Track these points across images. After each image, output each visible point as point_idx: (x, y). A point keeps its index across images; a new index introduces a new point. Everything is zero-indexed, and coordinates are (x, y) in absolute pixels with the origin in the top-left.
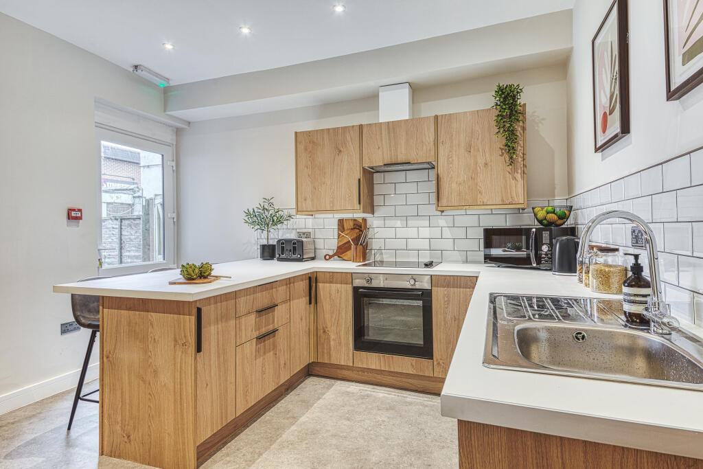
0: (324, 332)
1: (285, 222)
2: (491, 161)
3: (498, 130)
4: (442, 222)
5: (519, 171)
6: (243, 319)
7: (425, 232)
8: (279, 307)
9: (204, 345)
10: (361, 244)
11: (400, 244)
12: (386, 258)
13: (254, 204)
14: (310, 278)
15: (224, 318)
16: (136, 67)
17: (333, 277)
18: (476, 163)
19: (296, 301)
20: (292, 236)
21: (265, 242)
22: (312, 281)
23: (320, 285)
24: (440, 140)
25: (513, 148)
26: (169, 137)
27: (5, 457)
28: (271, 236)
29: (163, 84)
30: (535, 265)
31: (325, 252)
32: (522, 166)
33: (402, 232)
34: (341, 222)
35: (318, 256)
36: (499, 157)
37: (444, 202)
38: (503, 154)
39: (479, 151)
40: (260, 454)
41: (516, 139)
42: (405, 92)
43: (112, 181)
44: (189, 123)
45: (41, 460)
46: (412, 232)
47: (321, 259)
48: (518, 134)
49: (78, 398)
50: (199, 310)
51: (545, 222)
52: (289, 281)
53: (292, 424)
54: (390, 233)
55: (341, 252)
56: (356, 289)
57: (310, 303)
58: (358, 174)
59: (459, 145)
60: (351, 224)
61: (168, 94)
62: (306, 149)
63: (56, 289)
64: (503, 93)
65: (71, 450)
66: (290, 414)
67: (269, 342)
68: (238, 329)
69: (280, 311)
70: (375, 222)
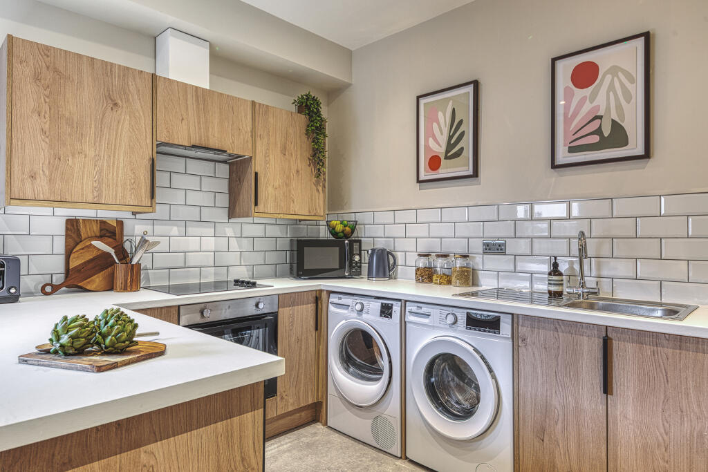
2: (302, 170)
3: (307, 139)
4: (229, 231)
5: (321, 184)
7: (210, 243)
11: (176, 260)
18: (290, 169)
30: (347, 274)
32: (323, 179)
33: (178, 244)
34: (72, 225)
36: (307, 167)
37: (260, 207)
38: (310, 164)
39: (292, 155)
46: (192, 243)
55: (81, 277)
59: (275, 144)
60: (96, 229)
70: (137, 227)
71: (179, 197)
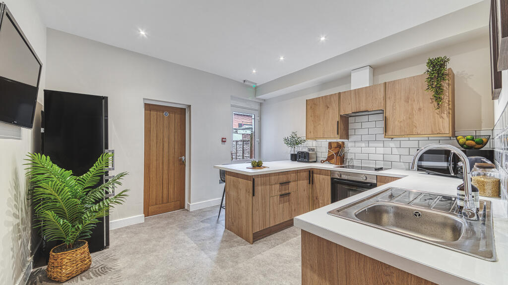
0: (316, 198)
1: (303, 143)
2: (424, 107)
3: (427, 88)
4: (392, 144)
5: (446, 112)
6: (273, 186)
7: (381, 150)
8: (292, 183)
9: (256, 194)
10: (339, 156)
11: (364, 156)
12: (356, 163)
13: (288, 135)
14: (309, 171)
15: (264, 184)
16: (244, 81)
17: (321, 172)
18: (412, 109)
19: (301, 182)
20: (306, 150)
21: (293, 153)
22: (311, 173)
23: (315, 175)
24: (387, 97)
25: (439, 98)
26: (257, 107)
27: (201, 222)
28: (296, 150)
29: (254, 86)
30: (453, 174)
31: (322, 159)
32: (448, 109)
33: (365, 150)
34: (330, 144)
35: (318, 160)
36: (430, 104)
37: (390, 132)
38: (432, 102)
39: (414, 100)
40: (278, 244)
41: (442, 92)
42: (367, 71)
43: (246, 125)
44: (265, 100)
45: (209, 225)
46: (372, 150)
47: (319, 162)
48: (445, 88)
49: (221, 207)
50: (254, 179)
51: (465, 146)
52: (297, 172)
53: (295, 237)
54: (358, 150)
55: (329, 159)
56: (332, 179)
57: (310, 183)
58: (337, 118)
59: (400, 99)
60: (336, 145)
61: (256, 90)
62: (311, 107)
63: (215, 167)
64: (432, 63)
65: (218, 224)
66: (296, 233)
67: (286, 198)
68: (271, 190)
69: (292, 185)
70: (349, 144)
71: (365, 131)
